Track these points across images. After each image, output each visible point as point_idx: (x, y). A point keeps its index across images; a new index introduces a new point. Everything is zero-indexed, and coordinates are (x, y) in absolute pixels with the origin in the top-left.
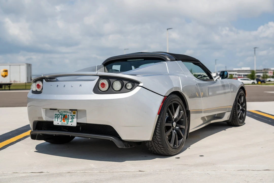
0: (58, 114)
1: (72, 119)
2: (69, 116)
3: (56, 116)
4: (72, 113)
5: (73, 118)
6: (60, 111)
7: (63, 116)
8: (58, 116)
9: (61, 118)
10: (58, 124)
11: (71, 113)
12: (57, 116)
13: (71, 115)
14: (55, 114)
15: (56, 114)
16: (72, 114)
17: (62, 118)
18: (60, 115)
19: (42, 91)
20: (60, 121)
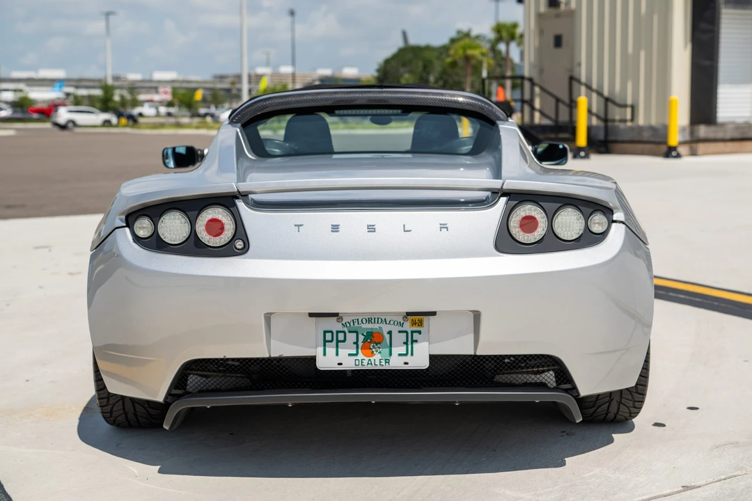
0: (339, 327)
1: (406, 343)
2: (395, 334)
3: (329, 338)
4: (408, 324)
5: (413, 341)
6: (347, 319)
7: (361, 338)
8: (341, 338)
9: (356, 343)
10: (340, 364)
11: (402, 325)
12: (332, 339)
13: (400, 332)
14: (325, 332)
15: (332, 332)
16: (408, 327)
17: (360, 344)
18: (348, 334)
19: (239, 244)
20: (350, 354)
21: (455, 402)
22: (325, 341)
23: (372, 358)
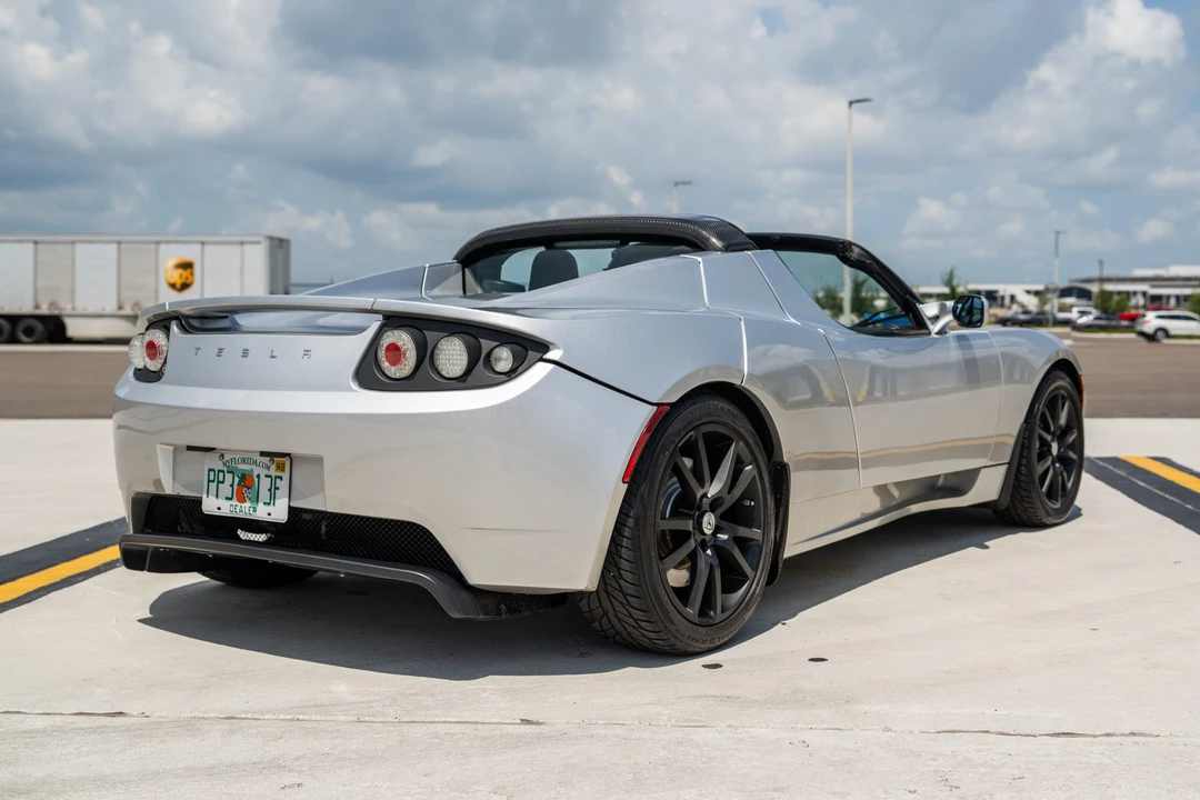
0: (221, 467)
1: (270, 490)
2: (262, 477)
3: (212, 478)
4: (273, 467)
5: (276, 489)
6: (227, 457)
7: (237, 480)
8: (221, 479)
9: (232, 486)
10: (219, 509)
11: (268, 468)
12: (215, 478)
14: (210, 470)
15: (214, 470)
16: (273, 472)
17: (236, 487)
18: (226, 474)
20: (227, 498)
21: (340, 572)
22: (209, 481)
23: (243, 505)
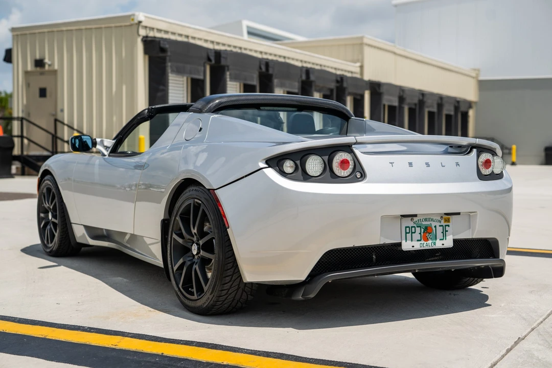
0: (413, 225)
1: (443, 232)
2: (438, 227)
3: (408, 231)
4: (443, 221)
5: (446, 231)
6: (416, 219)
7: (422, 230)
8: (413, 231)
9: (420, 234)
10: (413, 247)
11: (440, 222)
12: (410, 231)
13: (440, 226)
14: (406, 227)
15: (409, 227)
16: (443, 223)
17: (422, 234)
18: (416, 228)
19: (358, 175)
20: (418, 240)
22: (406, 233)
23: (428, 242)
